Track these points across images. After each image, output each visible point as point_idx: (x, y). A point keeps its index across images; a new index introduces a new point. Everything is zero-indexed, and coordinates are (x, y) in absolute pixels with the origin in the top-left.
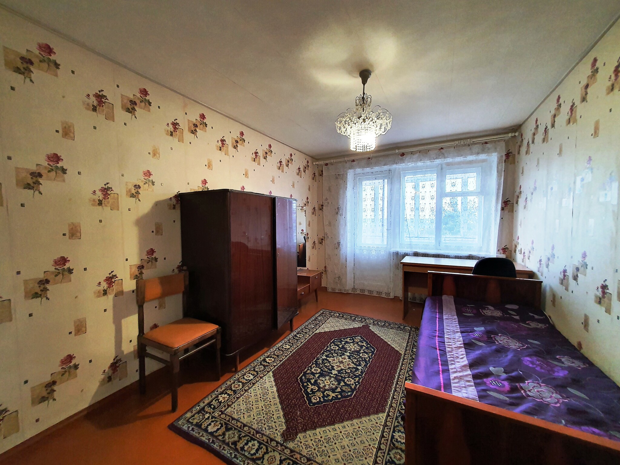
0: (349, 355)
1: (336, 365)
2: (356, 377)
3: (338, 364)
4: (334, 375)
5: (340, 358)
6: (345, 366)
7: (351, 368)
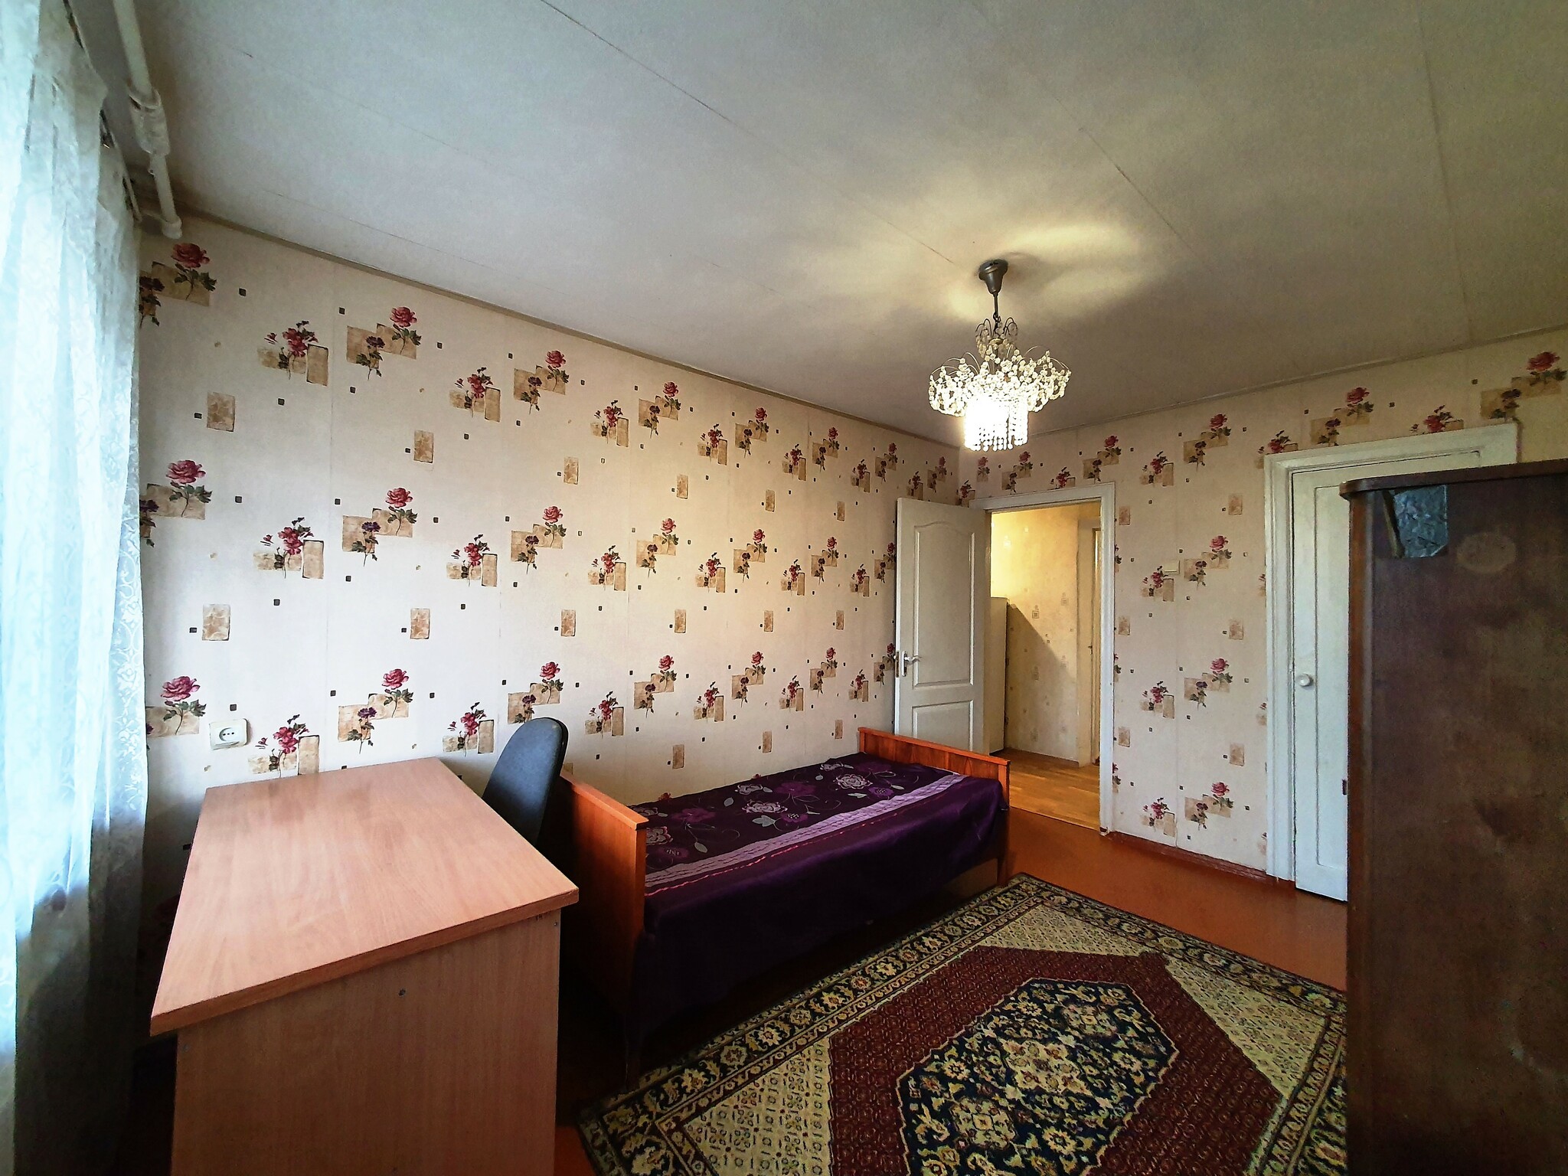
0: (1009, 1088)
1: (1060, 1062)
2: (1008, 1013)
3: (1054, 1062)
4: (1070, 1033)
5: (1044, 1085)
6: (1033, 1049)
7: (1016, 1040)
